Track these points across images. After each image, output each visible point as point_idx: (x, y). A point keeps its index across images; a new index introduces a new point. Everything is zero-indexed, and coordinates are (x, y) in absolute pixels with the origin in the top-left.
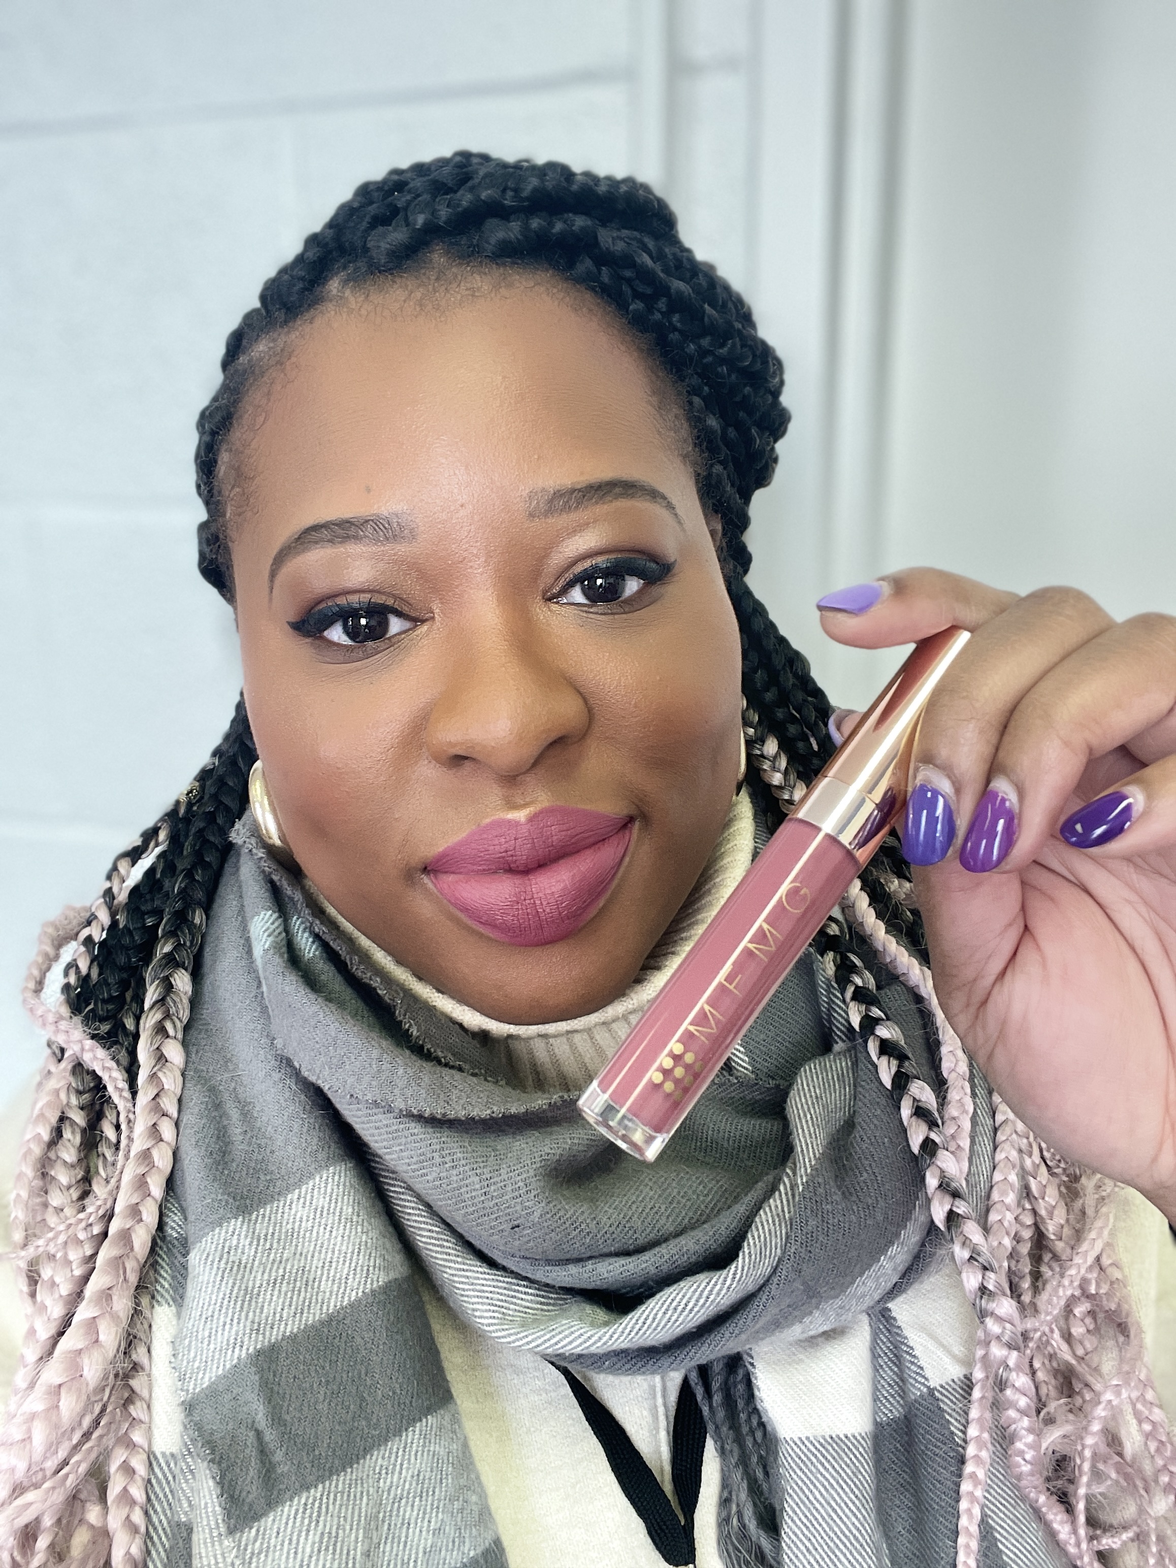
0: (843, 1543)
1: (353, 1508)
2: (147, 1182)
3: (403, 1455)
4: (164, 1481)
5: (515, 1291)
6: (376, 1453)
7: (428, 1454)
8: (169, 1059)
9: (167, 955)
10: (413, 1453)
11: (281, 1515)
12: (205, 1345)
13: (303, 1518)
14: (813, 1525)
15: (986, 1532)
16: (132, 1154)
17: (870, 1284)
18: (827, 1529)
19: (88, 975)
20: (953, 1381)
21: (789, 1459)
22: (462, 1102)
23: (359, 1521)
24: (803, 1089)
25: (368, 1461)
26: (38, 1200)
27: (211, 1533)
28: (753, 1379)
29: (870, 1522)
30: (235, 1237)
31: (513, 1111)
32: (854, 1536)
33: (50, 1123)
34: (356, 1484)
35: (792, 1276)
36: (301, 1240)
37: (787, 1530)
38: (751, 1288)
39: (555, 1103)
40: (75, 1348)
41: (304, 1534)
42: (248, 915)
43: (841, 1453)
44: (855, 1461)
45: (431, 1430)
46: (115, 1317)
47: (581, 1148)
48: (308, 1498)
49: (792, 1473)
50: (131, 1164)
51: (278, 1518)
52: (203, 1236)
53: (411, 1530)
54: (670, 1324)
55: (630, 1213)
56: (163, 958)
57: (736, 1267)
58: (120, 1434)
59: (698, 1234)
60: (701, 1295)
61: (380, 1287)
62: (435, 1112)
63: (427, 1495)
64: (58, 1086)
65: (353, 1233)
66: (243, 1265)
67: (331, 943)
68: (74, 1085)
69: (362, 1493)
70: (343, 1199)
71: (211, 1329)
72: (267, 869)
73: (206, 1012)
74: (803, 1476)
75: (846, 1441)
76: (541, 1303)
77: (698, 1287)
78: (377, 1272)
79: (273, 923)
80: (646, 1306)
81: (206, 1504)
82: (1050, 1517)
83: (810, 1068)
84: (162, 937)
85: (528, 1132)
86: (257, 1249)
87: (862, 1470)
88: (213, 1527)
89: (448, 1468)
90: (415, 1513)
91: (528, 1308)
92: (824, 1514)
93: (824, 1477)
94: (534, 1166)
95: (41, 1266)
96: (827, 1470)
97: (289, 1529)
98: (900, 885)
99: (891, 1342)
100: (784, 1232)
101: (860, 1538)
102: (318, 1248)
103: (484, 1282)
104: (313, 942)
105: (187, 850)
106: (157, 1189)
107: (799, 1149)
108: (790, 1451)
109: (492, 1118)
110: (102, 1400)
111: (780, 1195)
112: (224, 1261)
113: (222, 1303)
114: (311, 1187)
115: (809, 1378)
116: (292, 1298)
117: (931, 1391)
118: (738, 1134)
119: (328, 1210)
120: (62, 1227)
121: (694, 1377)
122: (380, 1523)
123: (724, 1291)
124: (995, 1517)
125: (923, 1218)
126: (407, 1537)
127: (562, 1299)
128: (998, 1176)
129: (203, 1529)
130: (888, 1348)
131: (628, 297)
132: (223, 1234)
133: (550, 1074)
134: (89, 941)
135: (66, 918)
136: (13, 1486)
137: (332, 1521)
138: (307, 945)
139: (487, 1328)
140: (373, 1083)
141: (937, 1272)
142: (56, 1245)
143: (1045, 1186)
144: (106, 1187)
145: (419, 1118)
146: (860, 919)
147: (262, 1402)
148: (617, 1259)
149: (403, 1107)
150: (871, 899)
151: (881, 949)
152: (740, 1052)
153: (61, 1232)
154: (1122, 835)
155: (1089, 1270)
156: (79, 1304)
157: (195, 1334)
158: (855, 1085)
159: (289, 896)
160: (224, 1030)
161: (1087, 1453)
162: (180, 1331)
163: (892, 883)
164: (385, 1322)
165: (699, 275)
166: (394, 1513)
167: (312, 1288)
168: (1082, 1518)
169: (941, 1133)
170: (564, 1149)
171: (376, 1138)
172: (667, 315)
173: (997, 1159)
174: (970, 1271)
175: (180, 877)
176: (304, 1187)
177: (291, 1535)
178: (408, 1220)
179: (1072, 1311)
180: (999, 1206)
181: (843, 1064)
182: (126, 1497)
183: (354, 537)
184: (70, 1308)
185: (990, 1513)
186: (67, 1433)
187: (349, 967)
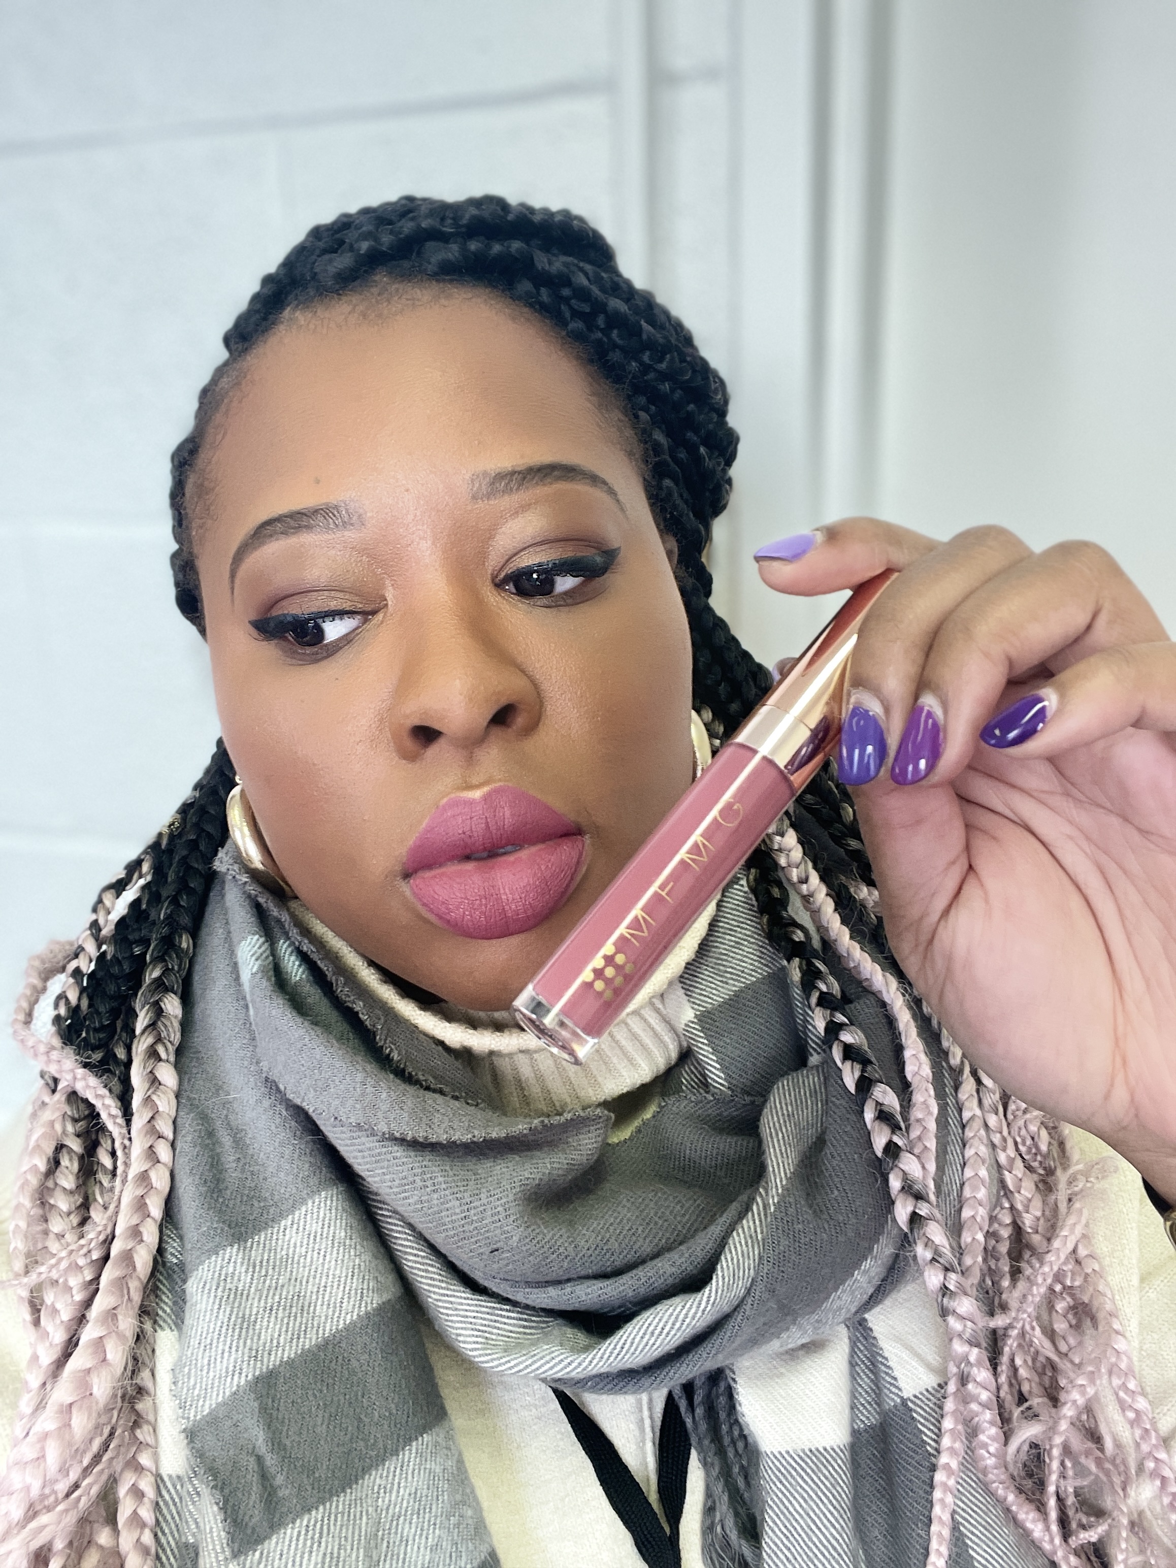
0: (822, 1553)
1: (353, 1528)
2: (146, 1203)
3: (401, 1474)
4: (171, 1503)
5: (498, 1315)
6: (374, 1473)
7: (425, 1472)
8: (162, 1082)
9: (156, 980)
10: (410, 1472)
11: (284, 1538)
12: (204, 1372)
13: (306, 1540)
14: (792, 1535)
15: (958, 1539)
16: (130, 1177)
17: (847, 1298)
18: (806, 1539)
19: (78, 1006)
20: (927, 1390)
21: (770, 1472)
22: (443, 1126)
23: (360, 1540)
24: (776, 1107)
25: (367, 1481)
26: (39, 1228)
27: (217, 1557)
28: (735, 1394)
29: (847, 1531)
30: (232, 1264)
31: (494, 1135)
32: (833, 1546)
33: (46, 1154)
34: (356, 1504)
35: (766, 1296)
36: (295, 1266)
37: (767, 1540)
38: (726, 1309)
39: (535, 1127)
40: (84, 1368)
41: (306, 1555)
42: (235, 940)
43: (820, 1466)
44: (834, 1473)
45: (427, 1448)
46: (121, 1336)
47: (561, 1172)
48: (309, 1520)
49: (772, 1486)
50: (130, 1186)
51: (281, 1540)
52: (199, 1264)
53: (409, 1547)
54: (648, 1348)
55: (608, 1235)
56: (152, 983)
57: (710, 1290)
58: (128, 1458)
59: (674, 1255)
60: (677, 1318)
61: (374, 1310)
62: (417, 1135)
63: (424, 1512)
64: (53, 1118)
65: (347, 1257)
66: (239, 1292)
67: (319, 962)
68: (69, 1113)
69: (361, 1512)
70: (335, 1222)
71: (210, 1357)
72: (253, 892)
73: (197, 1039)
74: (783, 1489)
75: (825, 1454)
76: (524, 1327)
77: (674, 1310)
78: (371, 1294)
79: (260, 947)
80: (624, 1330)
81: (211, 1528)
82: (1021, 1516)
83: (783, 1085)
84: (150, 963)
85: (509, 1156)
86: (253, 1276)
87: (840, 1481)
88: (219, 1551)
89: (444, 1484)
90: (413, 1530)
91: (511, 1332)
92: (804, 1525)
93: (804, 1489)
94: (514, 1191)
95: (45, 1294)
96: (806, 1483)
97: (292, 1552)
98: (870, 894)
99: (867, 1350)
100: (756, 1252)
101: (838, 1548)
102: (312, 1273)
103: (468, 1308)
104: (300, 966)
105: (171, 876)
106: (156, 1210)
107: (771, 1169)
108: (771, 1464)
109: (473, 1142)
110: (109, 1422)
111: (753, 1215)
112: (220, 1289)
113: (220, 1331)
114: (303, 1213)
115: (790, 1392)
116: (288, 1324)
117: (904, 1401)
118: (715, 1152)
119: (322, 1235)
120: (64, 1254)
121: (677, 1392)
122: (379, 1541)
123: (699, 1314)
124: (966, 1524)
125: (895, 1232)
126: (405, 1554)
127: (544, 1322)
128: (968, 1173)
129: (209, 1553)
130: (865, 1356)
131: (568, 315)
132: (219, 1262)
133: (535, 1090)
134: (77, 973)
135: (51, 952)
136: (27, 1506)
137: (334, 1541)
138: (294, 969)
139: (471, 1353)
140: (357, 1106)
141: (914, 1281)
142: (58, 1271)
143: (1021, 1180)
144: (105, 1213)
145: (401, 1141)
146: (825, 925)
147: (261, 1427)
148: (595, 1282)
149: (386, 1130)
150: (836, 904)
151: (846, 955)
152: (715, 1068)
153: (63, 1258)
154: (1037, 735)
155: (1065, 1263)
156: (85, 1325)
157: (194, 1362)
158: (827, 1101)
159: (275, 918)
160: (215, 1058)
161: (1056, 1452)
162: (180, 1358)
163: (861, 891)
164: (380, 1344)
165: (636, 297)
166: (393, 1531)
167: (308, 1313)
168: (1053, 1515)
169: (903, 1135)
170: (544, 1174)
171: (359, 1161)
172: (606, 331)
173: (966, 1158)
174: (932, 1272)
175: (166, 904)
176: (297, 1213)
177: (295, 1556)
178: (395, 1243)
179: (1053, 1306)
180: (971, 1202)
181: (816, 1079)
182: (136, 1519)
183: (306, 526)
184: (73, 1332)
185: (961, 1520)
186: (78, 1453)
187: (334, 988)
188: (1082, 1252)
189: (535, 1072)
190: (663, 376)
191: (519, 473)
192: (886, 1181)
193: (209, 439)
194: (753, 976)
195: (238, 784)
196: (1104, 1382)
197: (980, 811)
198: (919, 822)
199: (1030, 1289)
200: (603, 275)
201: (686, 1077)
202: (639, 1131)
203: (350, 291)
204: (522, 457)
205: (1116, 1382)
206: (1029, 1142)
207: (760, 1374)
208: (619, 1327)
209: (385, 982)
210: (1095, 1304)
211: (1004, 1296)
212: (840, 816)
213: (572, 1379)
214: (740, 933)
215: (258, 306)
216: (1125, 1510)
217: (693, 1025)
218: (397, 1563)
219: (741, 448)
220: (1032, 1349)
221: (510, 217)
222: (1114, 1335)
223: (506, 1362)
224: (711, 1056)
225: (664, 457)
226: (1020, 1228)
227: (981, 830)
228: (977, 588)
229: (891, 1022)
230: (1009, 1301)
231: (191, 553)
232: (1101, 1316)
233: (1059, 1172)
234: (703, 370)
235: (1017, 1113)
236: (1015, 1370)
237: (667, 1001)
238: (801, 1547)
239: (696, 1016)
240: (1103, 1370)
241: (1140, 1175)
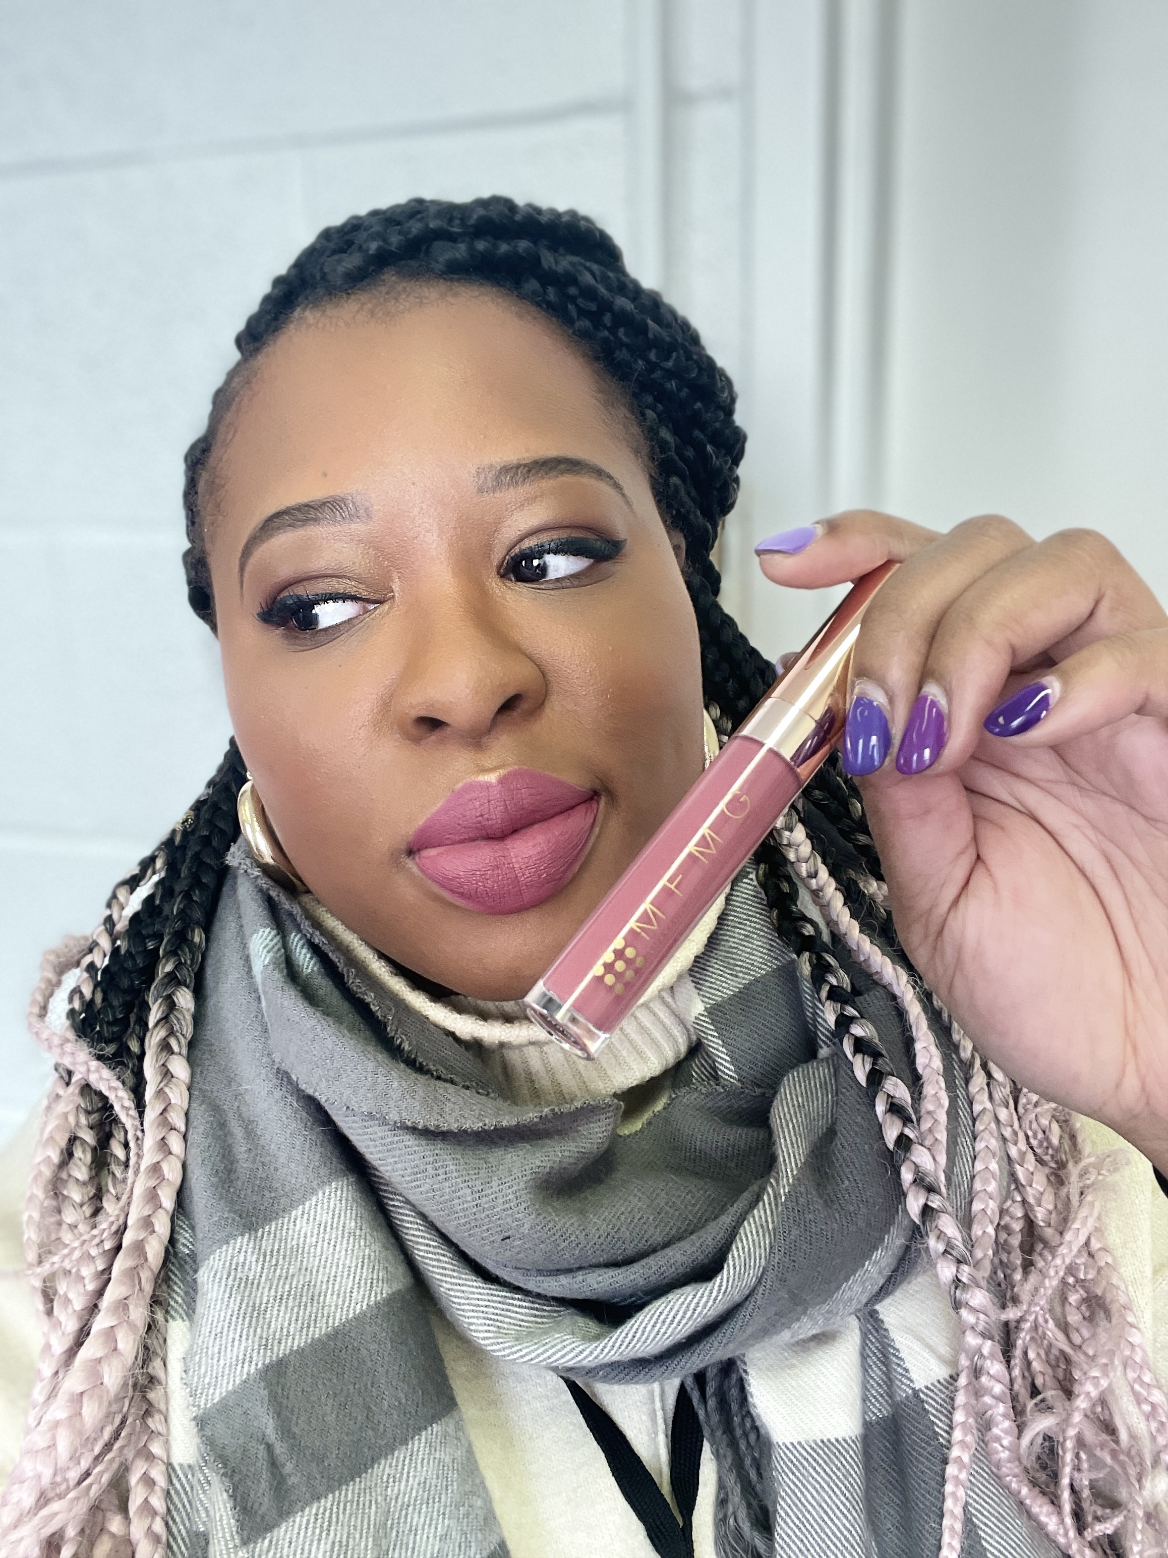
0: (834, 1544)
1: (362, 1517)
2: (158, 1195)
3: (410, 1464)
4: (181, 1491)
5: (509, 1304)
6: (383, 1462)
7: (434, 1462)
8: (174, 1074)
9: (168, 974)
10: (419, 1461)
11: (293, 1526)
12: (215, 1361)
13: (315, 1528)
14: (805, 1526)
15: (970, 1531)
16: (142, 1168)
17: (857, 1288)
18: (819, 1531)
19: (92, 1001)
20: (939, 1382)
21: (782, 1463)
22: (455, 1114)
23: (369, 1528)
24: (786, 1098)
25: (377, 1470)
26: (53, 1220)
27: (226, 1545)
28: (746, 1386)
29: (860, 1523)
30: (243, 1254)
31: (505, 1123)
32: (845, 1537)
33: (59, 1146)
34: (365, 1493)
35: (777, 1284)
36: (305, 1255)
37: (780, 1531)
38: (737, 1298)
39: (546, 1115)
40: (94, 1357)
41: (315, 1543)
42: (247, 933)
43: (833, 1457)
44: (846, 1464)
45: (436, 1438)
46: (132, 1326)
47: (572, 1160)
48: (318, 1508)
49: (785, 1477)
50: (142, 1177)
51: (290, 1528)
52: (211, 1254)
53: (418, 1537)
54: (659, 1336)
55: (619, 1224)
56: (165, 977)
57: (722, 1279)
58: (139, 1446)
59: (685, 1245)
60: (688, 1307)
61: (383, 1300)
62: (428, 1124)
63: (434, 1502)
64: (66, 1111)
65: (357, 1247)
66: (250, 1281)
67: (330, 954)
68: (83, 1105)
69: (371, 1501)
70: (346, 1213)
71: (221, 1345)
72: (264, 886)
73: (209, 1033)
74: (795, 1480)
75: (837, 1445)
76: (536, 1316)
77: (686, 1299)
78: (380, 1284)
79: (271, 940)
80: (635, 1319)
81: (221, 1516)
82: (1035, 1510)
83: (793, 1077)
84: (163, 957)
85: (519, 1145)
86: (263, 1265)
87: (852, 1473)
88: (228, 1538)
89: (453, 1474)
90: (422, 1520)
91: (523, 1321)
92: (816, 1517)
93: (816, 1480)
94: (525, 1179)
95: (57, 1282)
96: (818, 1474)
97: (301, 1539)
98: (879, 888)
99: (879, 1342)
100: (767, 1242)
101: (851, 1539)
102: (322, 1263)
103: (480, 1297)
104: (311, 958)
105: (184, 872)
106: (168, 1201)
107: (782, 1159)
108: (782, 1455)
109: (484, 1131)
110: (121, 1411)
111: (764, 1205)
112: (231, 1278)
113: (231, 1320)
114: (314, 1203)
115: (802, 1383)
116: (298, 1313)
117: (916, 1393)
118: (725, 1144)
119: (332, 1225)
120: (76, 1244)
121: (689, 1382)
122: (388, 1530)
123: (711, 1303)
124: (979, 1515)
125: (906, 1222)
126: (414, 1543)
127: (555, 1311)
128: (979, 1166)
129: (219, 1541)
130: (877, 1348)
131: (574, 314)
132: (230, 1251)
133: (545, 1082)
134: (91, 967)
135: (66, 947)
136: (39, 1494)
137: (342, 1529)
138: (305, 961)
139: (482, 1342)
140: (369, 1095)
141: (924, 1272)
142: (71, 1261)
143: (1032, 1173)
144: (117, 1204)
145: (413, 1130)
146: (835, 918)
147: (271, 1415)
148: (606, 1270)
149: (397, 1118)
150: (846, 899)
151: (855, 948)
152: (726, 1060)
153: (76, 1248)
154: (1041, 722)
155: (1076, 1256)
156: (97, 1314)
157: (205, 1350)
158: (837, 1093)
159: (287, 911)
160: (227, 1051)
161: (1069, 1444)
162: (191, 1346)
163: (871, 885)
164: (390, 1334)
165: (642, 296)
166: (402, 1520)
167: (318, 1303)
168: (1067, 1508)
169: (914, 1127)
170: (555, 1162)
171: (371, 1150)
172: (613, 330)
173: (977, 1149)
174: (945, 1264)
175: (179, 900)
176: (307, 1204)
177: (303, 1544)
178: (407, 1234)
179: (1066, 1299)
180: (982, 1195)
181: (826, 1071)
182: (147, 1508)
183: (312, 519)
184: (84, 1323)
185: (973, 1511)
186: (89, 1441)
187: (346, 980)
188: (1095, 1245)
189: (545, 1065)
190: (670, 374)
191: (525, 465)
192: (898, 1174)
193: (220, 437)
194: (763, 969)
195: (248, 780)
196: (1118, 1373)
197: (986, 801)
198: (927, 812)
199: (1043, 1282)
200: (611, 275)
201: (696, 1069)
202: (649, 1123)
203: (359, 289)
204: (527, 451)
205: (1131, 1375)
206: (1040, 1135)
207: (771, 1366)
208: (630, 1316)
209: (396, 975)
210: (1109, 1297)
211: (1016, 1289)
212: (848, 811)
213: (584, 1368)
214: (750, 926)
215: (269, 307)
216: (1141, 1502)
217: (703, 1018)
218: (406, 1552)
219: (749, 446)
220: (1046, 1342)
221: (518, 218)
222: (1127, 1328)
223: (518, 1351)
224: (721, 1049)
225: (670, 453)
226: (1032, 1221)
227: (991, 822)
228: (980, 578)
229: (901, 1014)
230: (1021, 1294)
231: (203, 551)
232: (1114, 1308)
233: (1070, 1165)
234: (709, 368)
235: (1028, 1106)
236: (1029, 1364)
237: (677, 994)
238: (814, 1539)
239: (706, 1009)
240: (1116, 1362)
241: (1150, 1164)
